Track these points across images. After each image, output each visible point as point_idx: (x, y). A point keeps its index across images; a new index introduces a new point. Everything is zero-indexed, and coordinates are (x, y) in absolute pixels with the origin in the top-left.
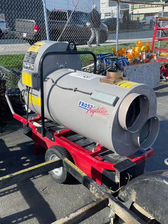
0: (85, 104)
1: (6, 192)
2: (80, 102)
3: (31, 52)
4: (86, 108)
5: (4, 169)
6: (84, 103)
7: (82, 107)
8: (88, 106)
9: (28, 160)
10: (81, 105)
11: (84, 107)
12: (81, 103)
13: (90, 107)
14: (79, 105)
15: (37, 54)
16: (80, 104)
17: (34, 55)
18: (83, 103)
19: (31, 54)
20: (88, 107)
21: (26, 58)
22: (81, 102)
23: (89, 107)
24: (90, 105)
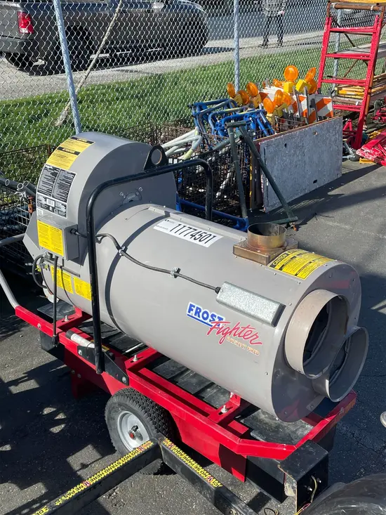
0: (202, 311)
1: (24, 509)
2: (191, 306)
3: (55, 169)
4: (207, 321)
5: (8, 448)
6: (200, 309)
7: (197, 317)
8: (210, 318)
9: (61, 416)
10: (193, 313)
11: (201, 319)
12: (195, 309)
13: (217, 320)
14: (189, 312)
15: (71, 176)
16: (190, 310)
17: (63, 178)
18: (197, 308)
19: (55, 174)
20: (210, 321)
21: (44, 182)
22: (194, 306)
23: (214, 320)
24: (215, 316)
